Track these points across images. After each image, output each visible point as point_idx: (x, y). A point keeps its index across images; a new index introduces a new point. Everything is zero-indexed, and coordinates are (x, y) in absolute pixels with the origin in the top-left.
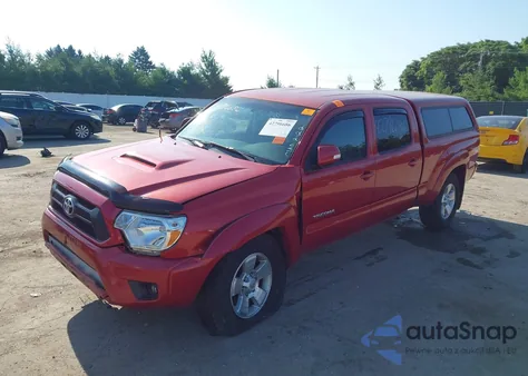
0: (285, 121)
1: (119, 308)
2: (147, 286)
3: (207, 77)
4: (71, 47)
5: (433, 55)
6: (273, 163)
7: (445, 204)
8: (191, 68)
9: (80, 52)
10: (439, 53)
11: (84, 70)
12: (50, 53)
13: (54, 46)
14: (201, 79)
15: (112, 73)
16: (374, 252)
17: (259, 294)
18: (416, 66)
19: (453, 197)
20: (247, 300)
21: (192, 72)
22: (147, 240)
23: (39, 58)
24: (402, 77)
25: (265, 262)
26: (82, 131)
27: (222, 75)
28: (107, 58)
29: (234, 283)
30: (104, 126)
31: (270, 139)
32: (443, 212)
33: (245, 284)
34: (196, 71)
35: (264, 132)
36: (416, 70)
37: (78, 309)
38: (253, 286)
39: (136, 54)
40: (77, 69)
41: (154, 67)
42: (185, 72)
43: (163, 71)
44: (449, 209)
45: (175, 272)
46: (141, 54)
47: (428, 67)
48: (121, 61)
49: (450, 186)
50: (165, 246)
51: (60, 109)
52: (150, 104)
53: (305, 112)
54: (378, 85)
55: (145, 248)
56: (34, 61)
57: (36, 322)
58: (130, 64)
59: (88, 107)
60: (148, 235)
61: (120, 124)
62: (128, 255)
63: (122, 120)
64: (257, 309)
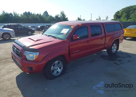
0: (67, 29)
1: (28, 73)
2: (31, 68)
3: (62, 18)
4: (29, 12)
5: (123, 9)
6: (63, 39)
7: (114, 49)
8: (58, 16)
9: (31, 13)
10: (124, 9)
11: (32, 17)
12: (24, 14)
13: (25, 12)
14: (61, 18)
15: (39, 18)
16: (93, 61)
17: (59, 70)
18: (118, 12)
19: (116, 47)
20: (56, 71)
21: (58, 17)
22: (31, 57)
23: (21, 15)
24: (114, 15)
25: (61, 63)
26: (30, 33)
27: (66, 17)
28: (38, 14)
29: (52, 67)
30: (35, 31)
31: (63, 34)
32: (113, 51)
33: (55, 68)
34: (59, 16)
35: (62, 32)
36: (118, 13)
37: (19, 73)
38: (57, 68)
39: (45, 13)
40: (30, 17)
41: (49, 16)
42: (57, 17)
43: (51, 17)
44: (115, 50)
45: (37, 64)
46: (46, 13)
47: (122, 12)
48: (41, 15)
49: (115, 44)
50: (34, 59)
51: (24, 28)
52: (47, 26)
53: (72, 27)
54: (107, 18)
55: (30, 59)
56: (20, 16)
57: (10, 76)
58: (43, 15)
59: (32, 27)
60: (31, 56)
61: (40, 31)
62: (27, 61)
63: (40, 30)
64: (59, 74)
